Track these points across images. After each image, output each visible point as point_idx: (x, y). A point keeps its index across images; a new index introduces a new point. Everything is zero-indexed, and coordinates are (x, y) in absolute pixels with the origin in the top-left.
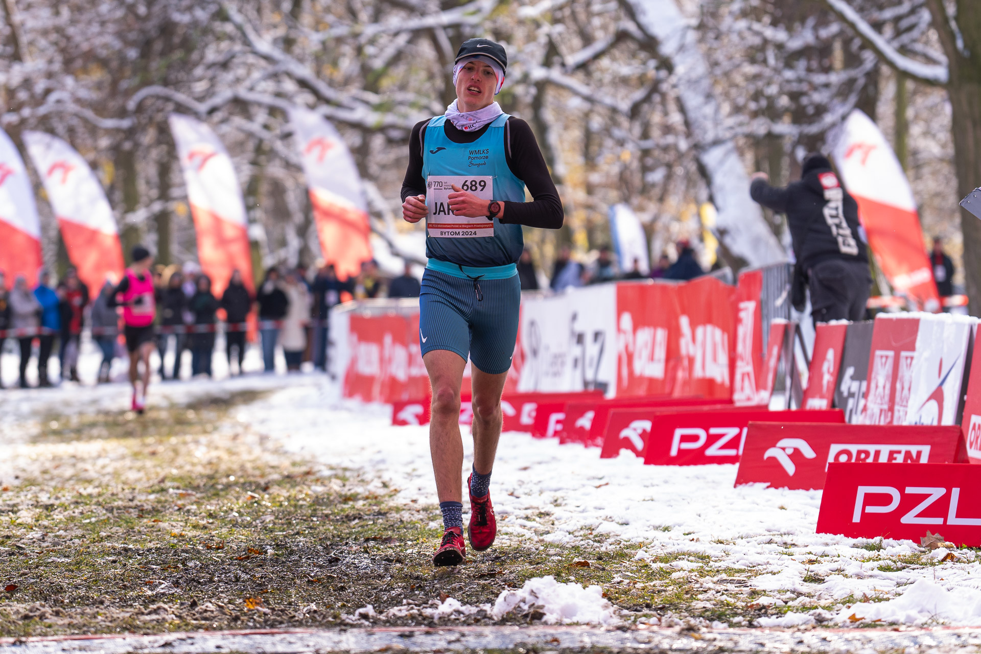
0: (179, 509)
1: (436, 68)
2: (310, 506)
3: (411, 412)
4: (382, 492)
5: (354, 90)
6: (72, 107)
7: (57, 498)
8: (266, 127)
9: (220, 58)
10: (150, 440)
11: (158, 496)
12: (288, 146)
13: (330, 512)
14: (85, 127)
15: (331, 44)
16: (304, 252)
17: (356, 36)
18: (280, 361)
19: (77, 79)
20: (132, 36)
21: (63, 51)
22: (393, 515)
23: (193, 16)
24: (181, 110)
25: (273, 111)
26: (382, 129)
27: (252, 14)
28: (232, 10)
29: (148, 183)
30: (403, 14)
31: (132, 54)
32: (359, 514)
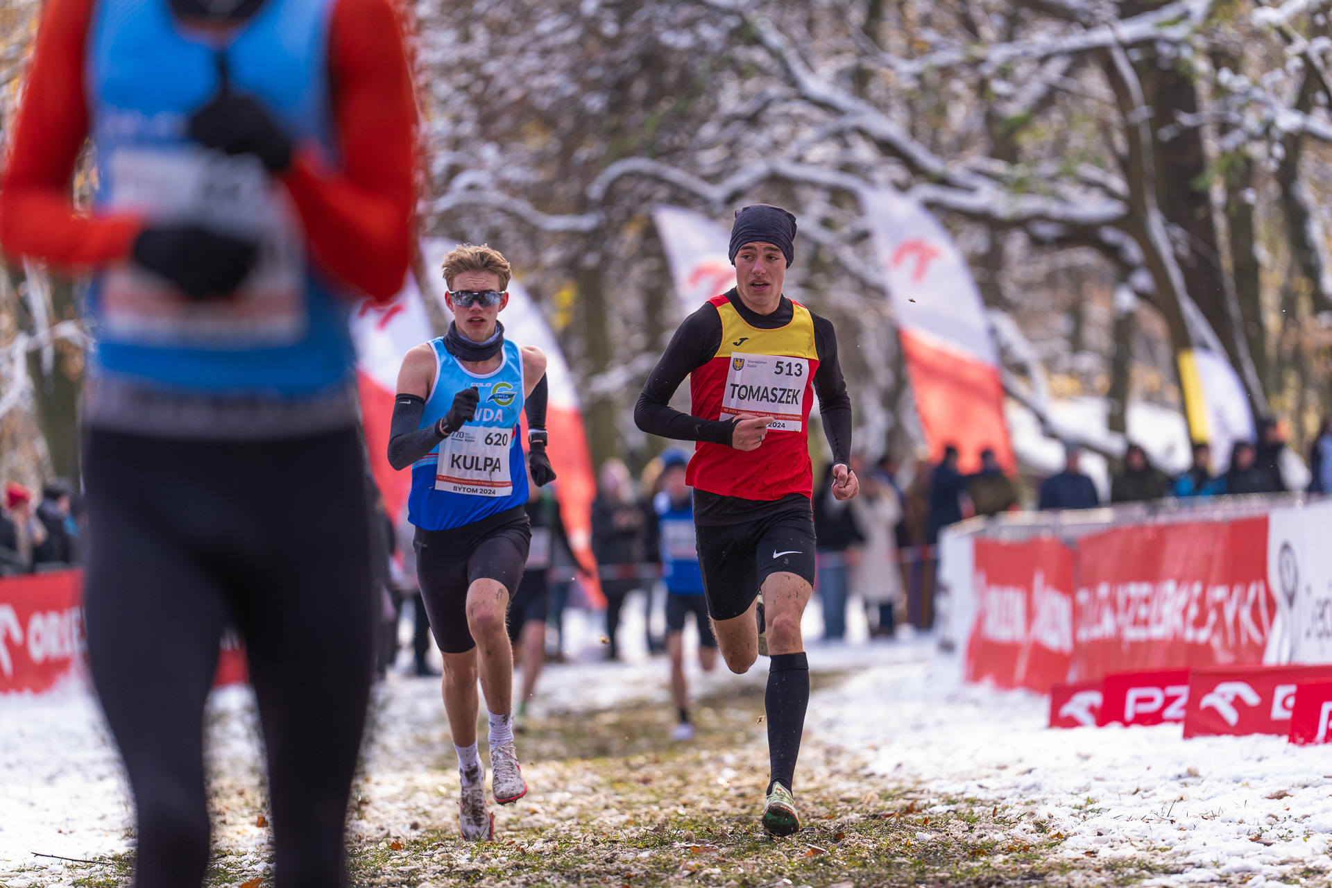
0: (692, 874)
1: (1114, 116)
2: (915, 865)
3: (1081, 704)
4: (1034, 839)
5: (976, 158)
6: (496, 197)
7: (485, 860)
8: (826, 223)
9: (745, 108)
10: (638, 760)
11: (655, 852)
12: (865, 255)
13: (948, 875)
14: (518, 230)
15: (933, 78)
16: (895, 434)
17: (976, 63)
18: (857, 620)
19: (502, 149)
20: (595, 73)
21: (478, 102)
22: (1055, 878)
23: (697, 37)
24: (682, 199)
25: (839, 196)
26: (1021, 223)
27: (799, 32)
28: (764, 24)
29: (626, 322)
30: (1054, 26)
31: (595, 103)
32: (998, 877)
